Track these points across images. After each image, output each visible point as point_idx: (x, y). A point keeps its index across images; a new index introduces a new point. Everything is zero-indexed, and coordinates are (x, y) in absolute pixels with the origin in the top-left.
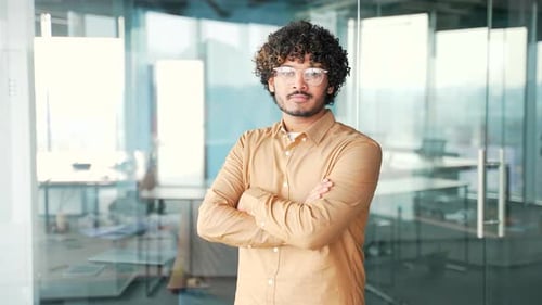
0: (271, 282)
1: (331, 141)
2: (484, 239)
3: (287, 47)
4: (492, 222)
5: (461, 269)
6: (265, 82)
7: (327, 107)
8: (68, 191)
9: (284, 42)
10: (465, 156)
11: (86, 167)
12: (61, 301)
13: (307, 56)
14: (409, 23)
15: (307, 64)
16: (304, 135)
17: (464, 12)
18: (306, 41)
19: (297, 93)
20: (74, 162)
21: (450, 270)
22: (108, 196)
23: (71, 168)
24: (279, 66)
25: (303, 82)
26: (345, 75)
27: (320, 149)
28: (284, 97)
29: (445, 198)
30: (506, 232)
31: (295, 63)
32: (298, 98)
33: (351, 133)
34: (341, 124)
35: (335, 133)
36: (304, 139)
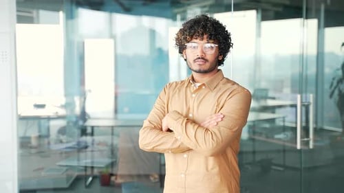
0: (183, 176)
1: (220, 89)
2: (301, 150)
3: (193, 31)
4: (306, 139)
5: (281, 169)
6: (181, 52)
7: (219, 68)
8: (31, 122)
9: (191, 28)
10: (279, 99)
11: (42, 106)
12: (35, 191)
13: (205, 36)
14: (244, 16)
15: (205, 41)
16: (204, 85)
17: (280, 9)
18: (204, 27)
19: (199, 58)
20: (34, 103)
21: (275, 170)
22: (56, 125)
23: (33, 107)
24: (188, 42)
25: (203, 52)
26: (229, 48)
27: (214, 94)
28: (192, 62)
29: (267, 125)
30: (314, 146)
31: (198, 41)
32: (200, 62)
33: (233, 84)
34: (227, 79)
35: (224, 84)
36: (204, 87)
